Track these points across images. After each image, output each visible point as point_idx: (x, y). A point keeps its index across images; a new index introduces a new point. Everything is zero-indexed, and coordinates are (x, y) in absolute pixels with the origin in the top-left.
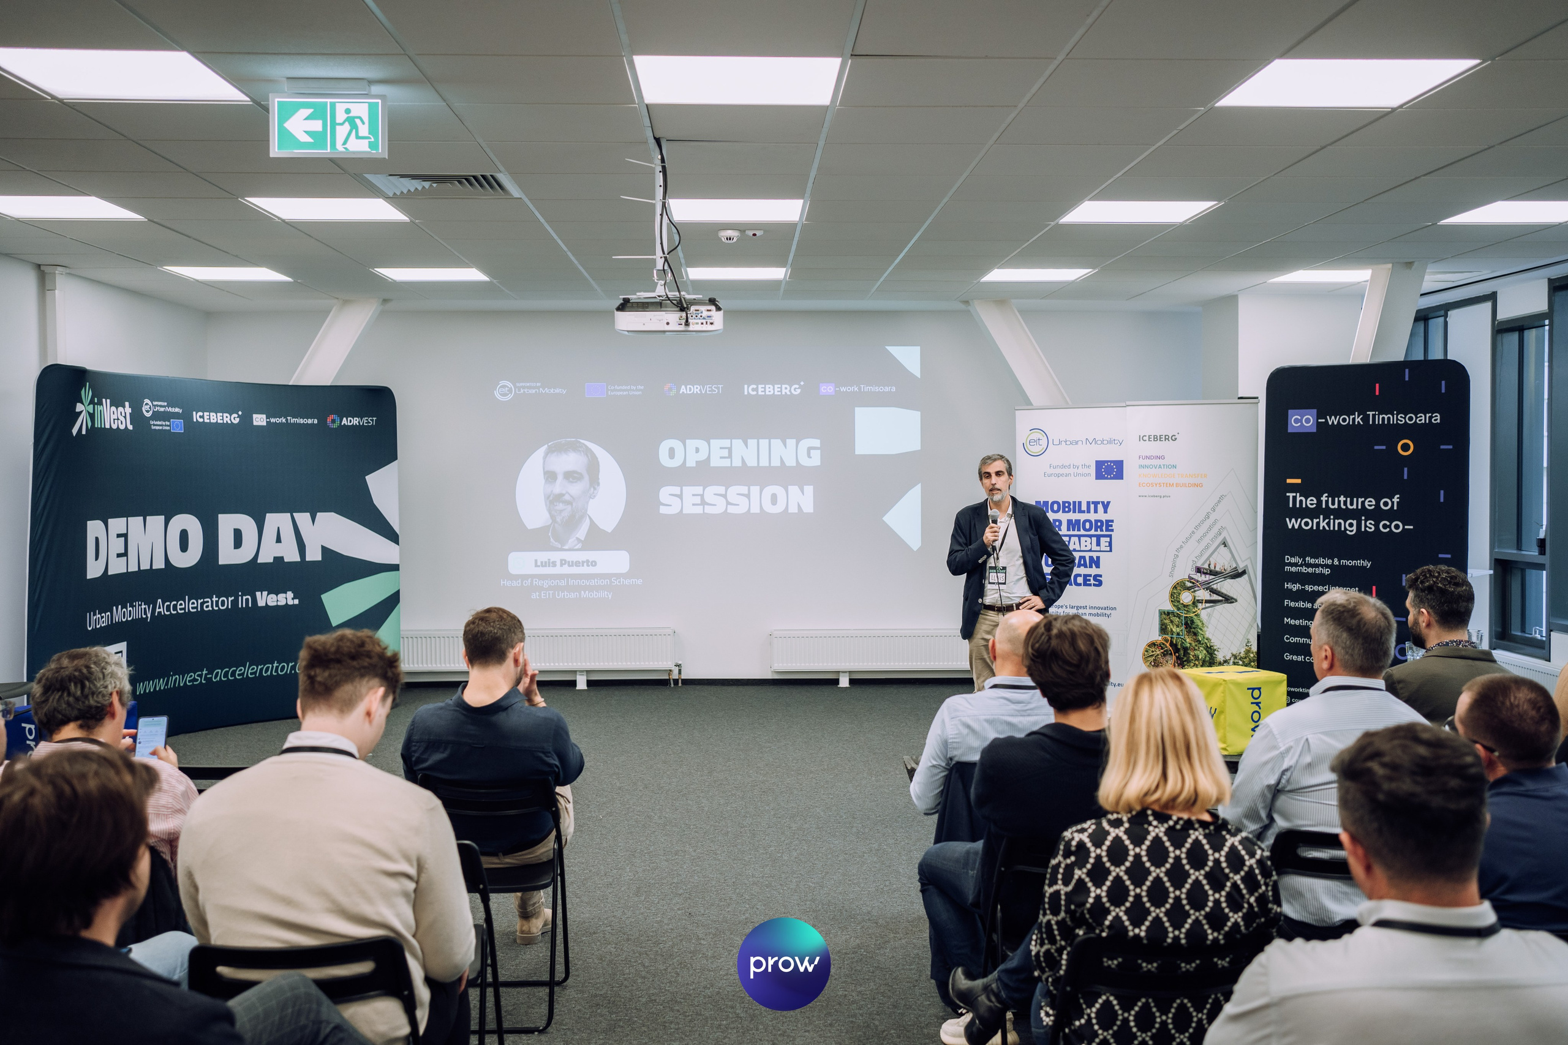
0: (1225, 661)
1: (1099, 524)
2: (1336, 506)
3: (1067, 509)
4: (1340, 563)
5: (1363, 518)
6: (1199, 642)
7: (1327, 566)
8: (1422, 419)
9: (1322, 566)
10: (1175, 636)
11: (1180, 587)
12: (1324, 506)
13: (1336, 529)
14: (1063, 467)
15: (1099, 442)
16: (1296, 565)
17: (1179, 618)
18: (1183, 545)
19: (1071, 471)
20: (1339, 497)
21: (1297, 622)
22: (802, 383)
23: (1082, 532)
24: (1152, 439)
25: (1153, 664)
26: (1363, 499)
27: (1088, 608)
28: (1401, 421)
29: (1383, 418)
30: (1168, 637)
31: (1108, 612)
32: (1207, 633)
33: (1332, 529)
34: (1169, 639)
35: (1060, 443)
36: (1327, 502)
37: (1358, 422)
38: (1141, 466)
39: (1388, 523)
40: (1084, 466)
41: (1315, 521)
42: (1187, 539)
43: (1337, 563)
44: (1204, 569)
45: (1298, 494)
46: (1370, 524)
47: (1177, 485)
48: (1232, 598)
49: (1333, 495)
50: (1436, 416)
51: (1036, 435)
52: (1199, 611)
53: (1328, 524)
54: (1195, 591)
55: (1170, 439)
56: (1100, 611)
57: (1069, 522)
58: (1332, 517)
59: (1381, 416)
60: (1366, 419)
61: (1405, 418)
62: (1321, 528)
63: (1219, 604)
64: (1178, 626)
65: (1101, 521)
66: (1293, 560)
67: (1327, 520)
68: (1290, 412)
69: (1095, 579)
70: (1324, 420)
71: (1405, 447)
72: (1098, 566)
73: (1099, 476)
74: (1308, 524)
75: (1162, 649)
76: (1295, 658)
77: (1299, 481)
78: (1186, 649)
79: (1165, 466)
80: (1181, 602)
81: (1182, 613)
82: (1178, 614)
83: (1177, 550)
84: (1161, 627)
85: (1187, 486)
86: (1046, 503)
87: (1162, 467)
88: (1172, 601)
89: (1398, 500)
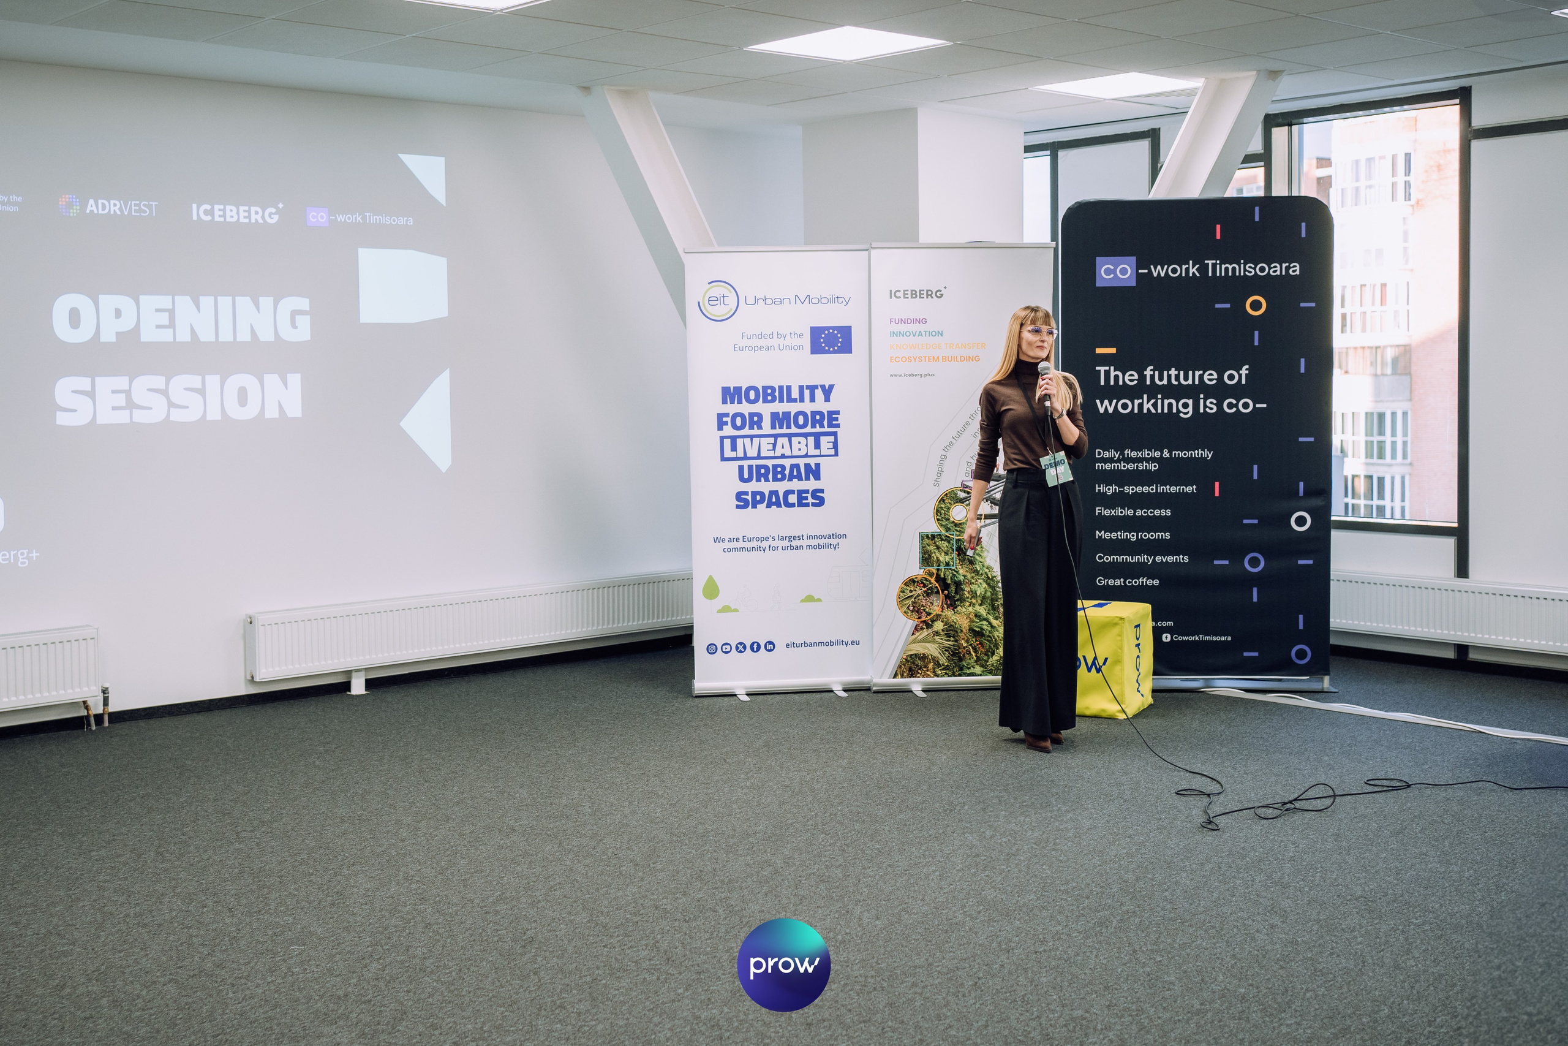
1: (818, 417)
2: (1165, 382)
3: (770, 398)
4: (1171, 455)
5: (1202, 396)
6: (977, 572)
7: (1153, 460)
8: (1277, 269)
9: (1147, 460)
10: (942, 567)
11: (950, 498)
12: (1148, 383)
13: (1166, 411)
14: (762, 336)
16: (1111, 460)
17: (949, 542)
18: (953, 441)
19: (775, 342)
20: (1169, 370)
21: (1114, 536)
22: (281, 206)
23: (794, 430)
24: (909, 296)
25: (911, 608)
26: (1201, 372)
27: (805, 538)
28: (1250, 272)
29: (1227, 269)
30: (934, 570)
31: (834, 541)
32: (987, 559)
33: (1159, 411)
34: (935, 572)
35: (756, 301)
36: (1152, 377)
37: (1193, 273)
38: (893, 334)
39: (1234, 402)
40: (793, 335)
41: (1137, 402)
42: (959, 434)
43: (1168, 455)
45: (1112, 368)
46: (1211, 403)
47: (944, 359)
49: (1161, 368)
50: (1295, 266)
51: (718, 290)
53: (1155, 405)
55: (934, 295)
56: (822, 542)
57: (774, 416)
58: (1160, 396)
59: (1223, 266)
60: (1203, 269)
61: (1255, 269)
62: (1145, 411)
64: (946, 553)
65: (821, 414)
66: (1107, 455)
67: (1153, 401)
68: (1099, 260)
69: (814, 496)
70: (1146, 271)
71: (1256, 305)
72: (817, 477)
73: (816, 349)
74: (1128, 407)
75: (925, 586)
76: (1111, 582)
77: (1113, 351)
78: (958, 584)
79: (927, 333)
80: (952, 519)
81: (953, 535)
82: (947, 536)
83: (945, 449)
84: (923, 557)
85: (959, 359)
86: (738, 389)
87: (924, 334)
88: (938, 520)
89: (1247, 372)
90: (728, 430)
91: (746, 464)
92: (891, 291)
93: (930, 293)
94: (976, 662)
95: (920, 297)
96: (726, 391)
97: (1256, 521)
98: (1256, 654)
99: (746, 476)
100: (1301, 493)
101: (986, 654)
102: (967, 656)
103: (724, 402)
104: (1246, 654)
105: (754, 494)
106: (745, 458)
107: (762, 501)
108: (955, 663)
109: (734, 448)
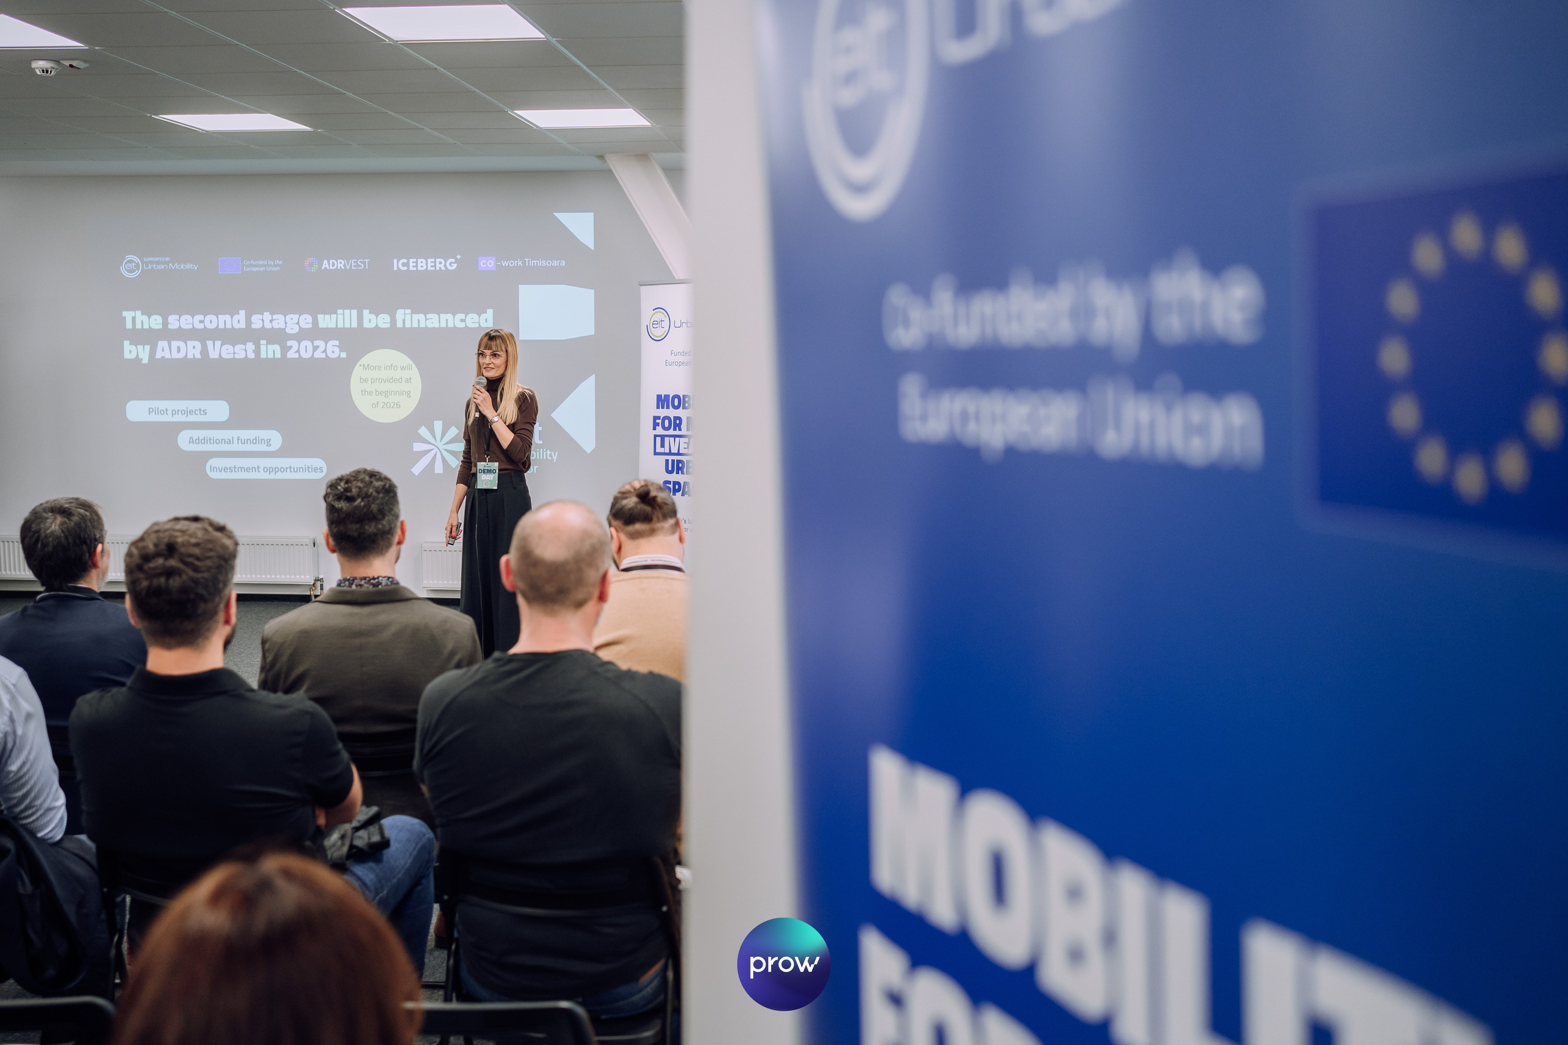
3: (686, 405)
22: (459, 257)
57: (687, 420)
86: (667, 396)
90: (660, 431)
91: (670, 458)
96: (659, 397)
99: (670, 469)
103: (658, 407)
105: (675, 483)
106: (670, 454)
107: (679, 490)
109: (663, 446)
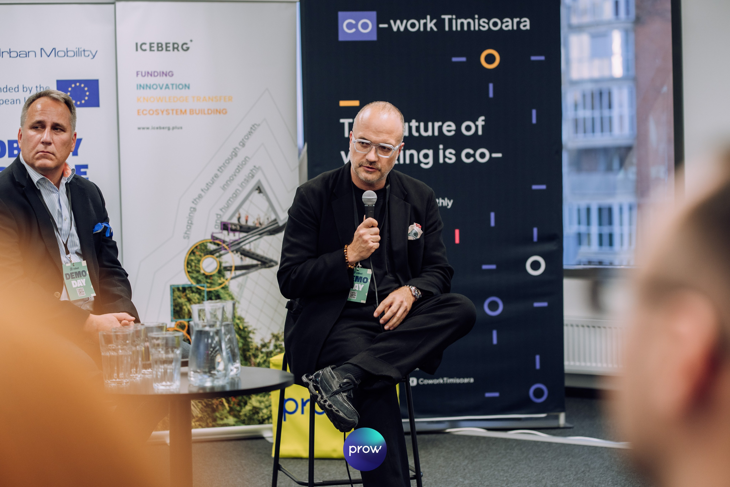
0: (264, 346)
5: (441, 147)
8: (509, 24)
11: (200, 251)
13: (408, 161)
14: (7, 89)
15: (61, 54)
17: (200, 294)
18: (203, 193)
19: (21, 95)
24: (155, 48)
26: (440, 123)
28: (484, 27)
29: (462, 24)
30: (185, 322)
32: (239, 309)
33: (402, 162)
34: (186, 324)
37: (431, 28)
38: (140, 87)
39: (471, 152)
42: (209, 186)
44: (232, 224)
46: (450, 153)
47: (192, 112)
48: (271, 261)
50: (525, 21)
52: (226, 283)
54: (220, 256)
55: (180, 48)
59: (459, 21)
60: (440, 24)
61: (488, 24)
63: (254, 269)
68: (341, 14)
70: (386, 26)
71: (490, 59)
77: (356, 103)
79: (174, 86)
80: (202, 272)
81: (203, 287)
82: (197, 289)
83: (195, 201)
84: (174, 309)
85: (206, 112)
87: (170, 87)
88: (189, 272)
89: (483, 123)
92: (137, 44)
93: (176, 46)
94: (229, 412)
95: (166, 50)
97: (493, 267)
98: (496, 394)
100: (535, 239)
101: (239, 405)
102: (220, 407)
104: (488, 395)
108: (208, 414)
